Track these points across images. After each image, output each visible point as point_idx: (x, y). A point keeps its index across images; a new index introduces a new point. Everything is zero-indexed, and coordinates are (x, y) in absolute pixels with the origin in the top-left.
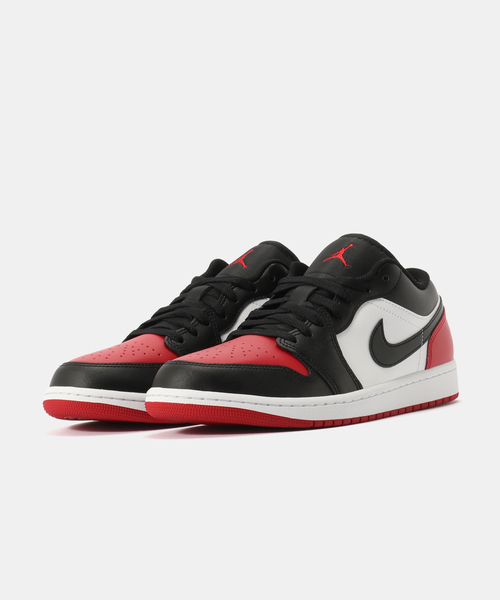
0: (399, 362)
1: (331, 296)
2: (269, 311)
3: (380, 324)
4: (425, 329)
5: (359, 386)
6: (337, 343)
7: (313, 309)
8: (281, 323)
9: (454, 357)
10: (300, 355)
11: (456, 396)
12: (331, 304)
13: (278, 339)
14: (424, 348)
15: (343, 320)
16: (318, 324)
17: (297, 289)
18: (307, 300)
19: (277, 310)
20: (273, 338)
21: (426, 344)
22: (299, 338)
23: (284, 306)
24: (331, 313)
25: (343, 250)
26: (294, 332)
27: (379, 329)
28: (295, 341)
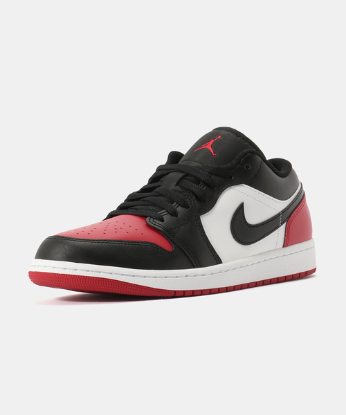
0: (257, 241)
1: (198, 181)
2: (144, 194)
3: (241, 207)
4: (283, 212)
5: (218, 261)
6: (200, 223)
7: (181, 193)
8: (154, 205)
9: (313, 237)
10: (166, 233)
11: (314, 271)
12: (196, 188)
13: (148, 219)
14: (282, 229)
15: (207, 203)
16: (185, 206)
17: (170, 175)
18: (177, 185)
19: (152, 193)
20: (143, 217)
21: (284, 225)
22: (167, 218)
23: (156, 190)
24: (196, 196)
25: (212, 141)
26: (162, 213)
27: (240, 211)
28: (162, 221)
